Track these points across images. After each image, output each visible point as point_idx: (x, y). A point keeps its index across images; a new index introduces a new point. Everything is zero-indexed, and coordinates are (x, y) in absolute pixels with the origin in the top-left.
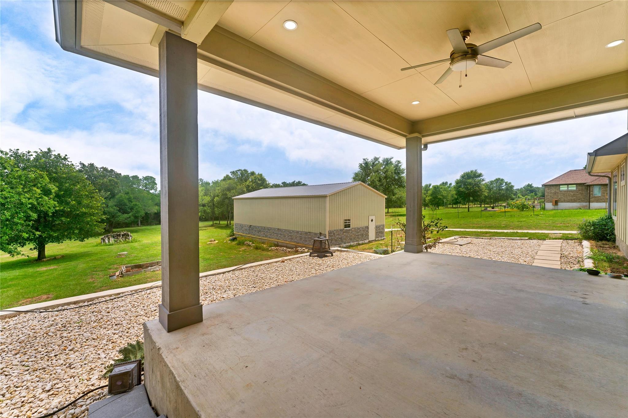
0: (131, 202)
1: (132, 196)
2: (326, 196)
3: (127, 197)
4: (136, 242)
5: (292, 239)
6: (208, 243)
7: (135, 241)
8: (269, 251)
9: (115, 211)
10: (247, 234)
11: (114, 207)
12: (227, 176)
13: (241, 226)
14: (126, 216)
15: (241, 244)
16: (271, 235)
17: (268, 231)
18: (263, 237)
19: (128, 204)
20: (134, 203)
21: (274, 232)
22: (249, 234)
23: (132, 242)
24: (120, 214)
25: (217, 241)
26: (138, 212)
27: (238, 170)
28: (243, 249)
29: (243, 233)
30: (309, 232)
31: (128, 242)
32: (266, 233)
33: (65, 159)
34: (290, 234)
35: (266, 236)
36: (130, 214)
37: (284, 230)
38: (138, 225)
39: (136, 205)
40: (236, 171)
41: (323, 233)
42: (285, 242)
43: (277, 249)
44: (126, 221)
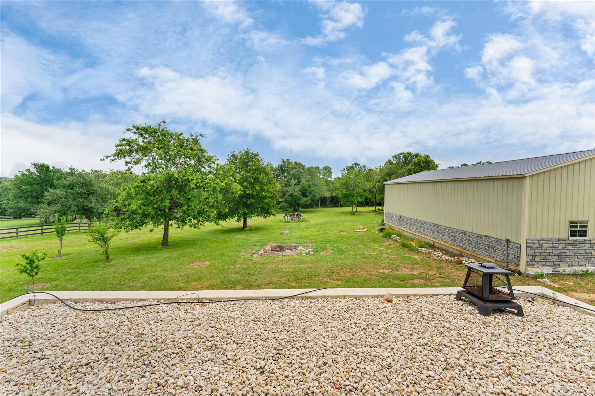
0: (310, 188)
1: (311, 183)
2: (522, 178)
3: (307, 184)
4: (306, 221)
5: (455, 241)
6: (356, 231)
7: (304, 221)
8: (418, 253)
9: (299, 195)
10: (397, 226)
11: (299, 192)
12: (390, 160)
13: (392, 216)
14: (306, 199)
15: (388, 236)
16: (425, 231)
17: (422, 225)
18: (415, 232)
19: (308, 189)
20: (312, 189)
21: (428, 228)
22: (399, 225)
23: (302, 221)
24: (302, 197)
25: (366, 230)
26: (314, 196)
27: (401, 153)
28: (387, 243)
29: (393, 224)
30: (486, 236)
31: (300, 221)
32: (418, 228)
33: (257, 155)
34: (452, 234)
35: (419, 232)
36: (309, 198)
37: (443, 227)
38: (318, 206)
39: (313, 190)
40: (398, 155)
41: (513, 240)
42: (445, 244)
43: (429, 253)
44: (306, 203)
